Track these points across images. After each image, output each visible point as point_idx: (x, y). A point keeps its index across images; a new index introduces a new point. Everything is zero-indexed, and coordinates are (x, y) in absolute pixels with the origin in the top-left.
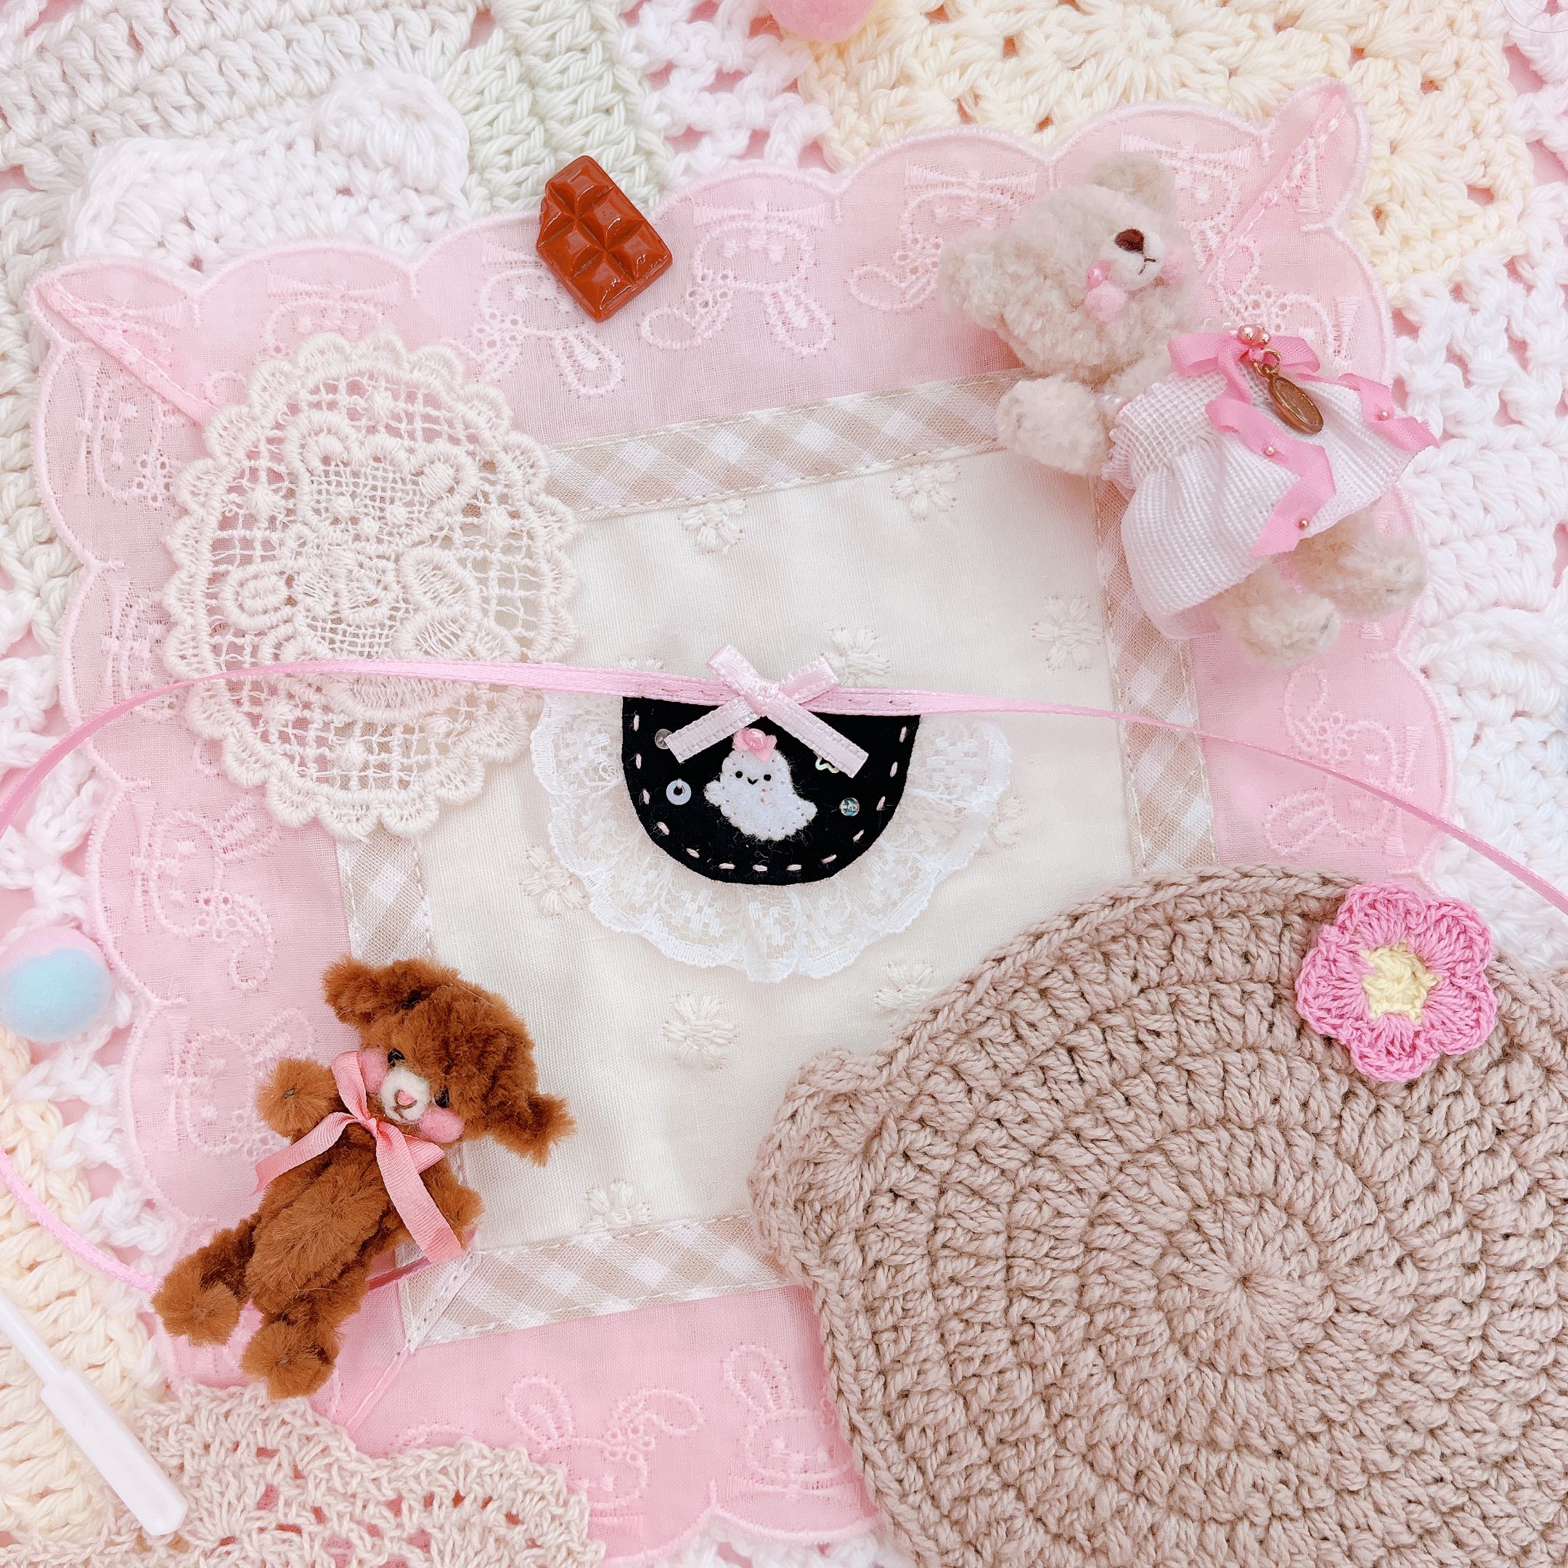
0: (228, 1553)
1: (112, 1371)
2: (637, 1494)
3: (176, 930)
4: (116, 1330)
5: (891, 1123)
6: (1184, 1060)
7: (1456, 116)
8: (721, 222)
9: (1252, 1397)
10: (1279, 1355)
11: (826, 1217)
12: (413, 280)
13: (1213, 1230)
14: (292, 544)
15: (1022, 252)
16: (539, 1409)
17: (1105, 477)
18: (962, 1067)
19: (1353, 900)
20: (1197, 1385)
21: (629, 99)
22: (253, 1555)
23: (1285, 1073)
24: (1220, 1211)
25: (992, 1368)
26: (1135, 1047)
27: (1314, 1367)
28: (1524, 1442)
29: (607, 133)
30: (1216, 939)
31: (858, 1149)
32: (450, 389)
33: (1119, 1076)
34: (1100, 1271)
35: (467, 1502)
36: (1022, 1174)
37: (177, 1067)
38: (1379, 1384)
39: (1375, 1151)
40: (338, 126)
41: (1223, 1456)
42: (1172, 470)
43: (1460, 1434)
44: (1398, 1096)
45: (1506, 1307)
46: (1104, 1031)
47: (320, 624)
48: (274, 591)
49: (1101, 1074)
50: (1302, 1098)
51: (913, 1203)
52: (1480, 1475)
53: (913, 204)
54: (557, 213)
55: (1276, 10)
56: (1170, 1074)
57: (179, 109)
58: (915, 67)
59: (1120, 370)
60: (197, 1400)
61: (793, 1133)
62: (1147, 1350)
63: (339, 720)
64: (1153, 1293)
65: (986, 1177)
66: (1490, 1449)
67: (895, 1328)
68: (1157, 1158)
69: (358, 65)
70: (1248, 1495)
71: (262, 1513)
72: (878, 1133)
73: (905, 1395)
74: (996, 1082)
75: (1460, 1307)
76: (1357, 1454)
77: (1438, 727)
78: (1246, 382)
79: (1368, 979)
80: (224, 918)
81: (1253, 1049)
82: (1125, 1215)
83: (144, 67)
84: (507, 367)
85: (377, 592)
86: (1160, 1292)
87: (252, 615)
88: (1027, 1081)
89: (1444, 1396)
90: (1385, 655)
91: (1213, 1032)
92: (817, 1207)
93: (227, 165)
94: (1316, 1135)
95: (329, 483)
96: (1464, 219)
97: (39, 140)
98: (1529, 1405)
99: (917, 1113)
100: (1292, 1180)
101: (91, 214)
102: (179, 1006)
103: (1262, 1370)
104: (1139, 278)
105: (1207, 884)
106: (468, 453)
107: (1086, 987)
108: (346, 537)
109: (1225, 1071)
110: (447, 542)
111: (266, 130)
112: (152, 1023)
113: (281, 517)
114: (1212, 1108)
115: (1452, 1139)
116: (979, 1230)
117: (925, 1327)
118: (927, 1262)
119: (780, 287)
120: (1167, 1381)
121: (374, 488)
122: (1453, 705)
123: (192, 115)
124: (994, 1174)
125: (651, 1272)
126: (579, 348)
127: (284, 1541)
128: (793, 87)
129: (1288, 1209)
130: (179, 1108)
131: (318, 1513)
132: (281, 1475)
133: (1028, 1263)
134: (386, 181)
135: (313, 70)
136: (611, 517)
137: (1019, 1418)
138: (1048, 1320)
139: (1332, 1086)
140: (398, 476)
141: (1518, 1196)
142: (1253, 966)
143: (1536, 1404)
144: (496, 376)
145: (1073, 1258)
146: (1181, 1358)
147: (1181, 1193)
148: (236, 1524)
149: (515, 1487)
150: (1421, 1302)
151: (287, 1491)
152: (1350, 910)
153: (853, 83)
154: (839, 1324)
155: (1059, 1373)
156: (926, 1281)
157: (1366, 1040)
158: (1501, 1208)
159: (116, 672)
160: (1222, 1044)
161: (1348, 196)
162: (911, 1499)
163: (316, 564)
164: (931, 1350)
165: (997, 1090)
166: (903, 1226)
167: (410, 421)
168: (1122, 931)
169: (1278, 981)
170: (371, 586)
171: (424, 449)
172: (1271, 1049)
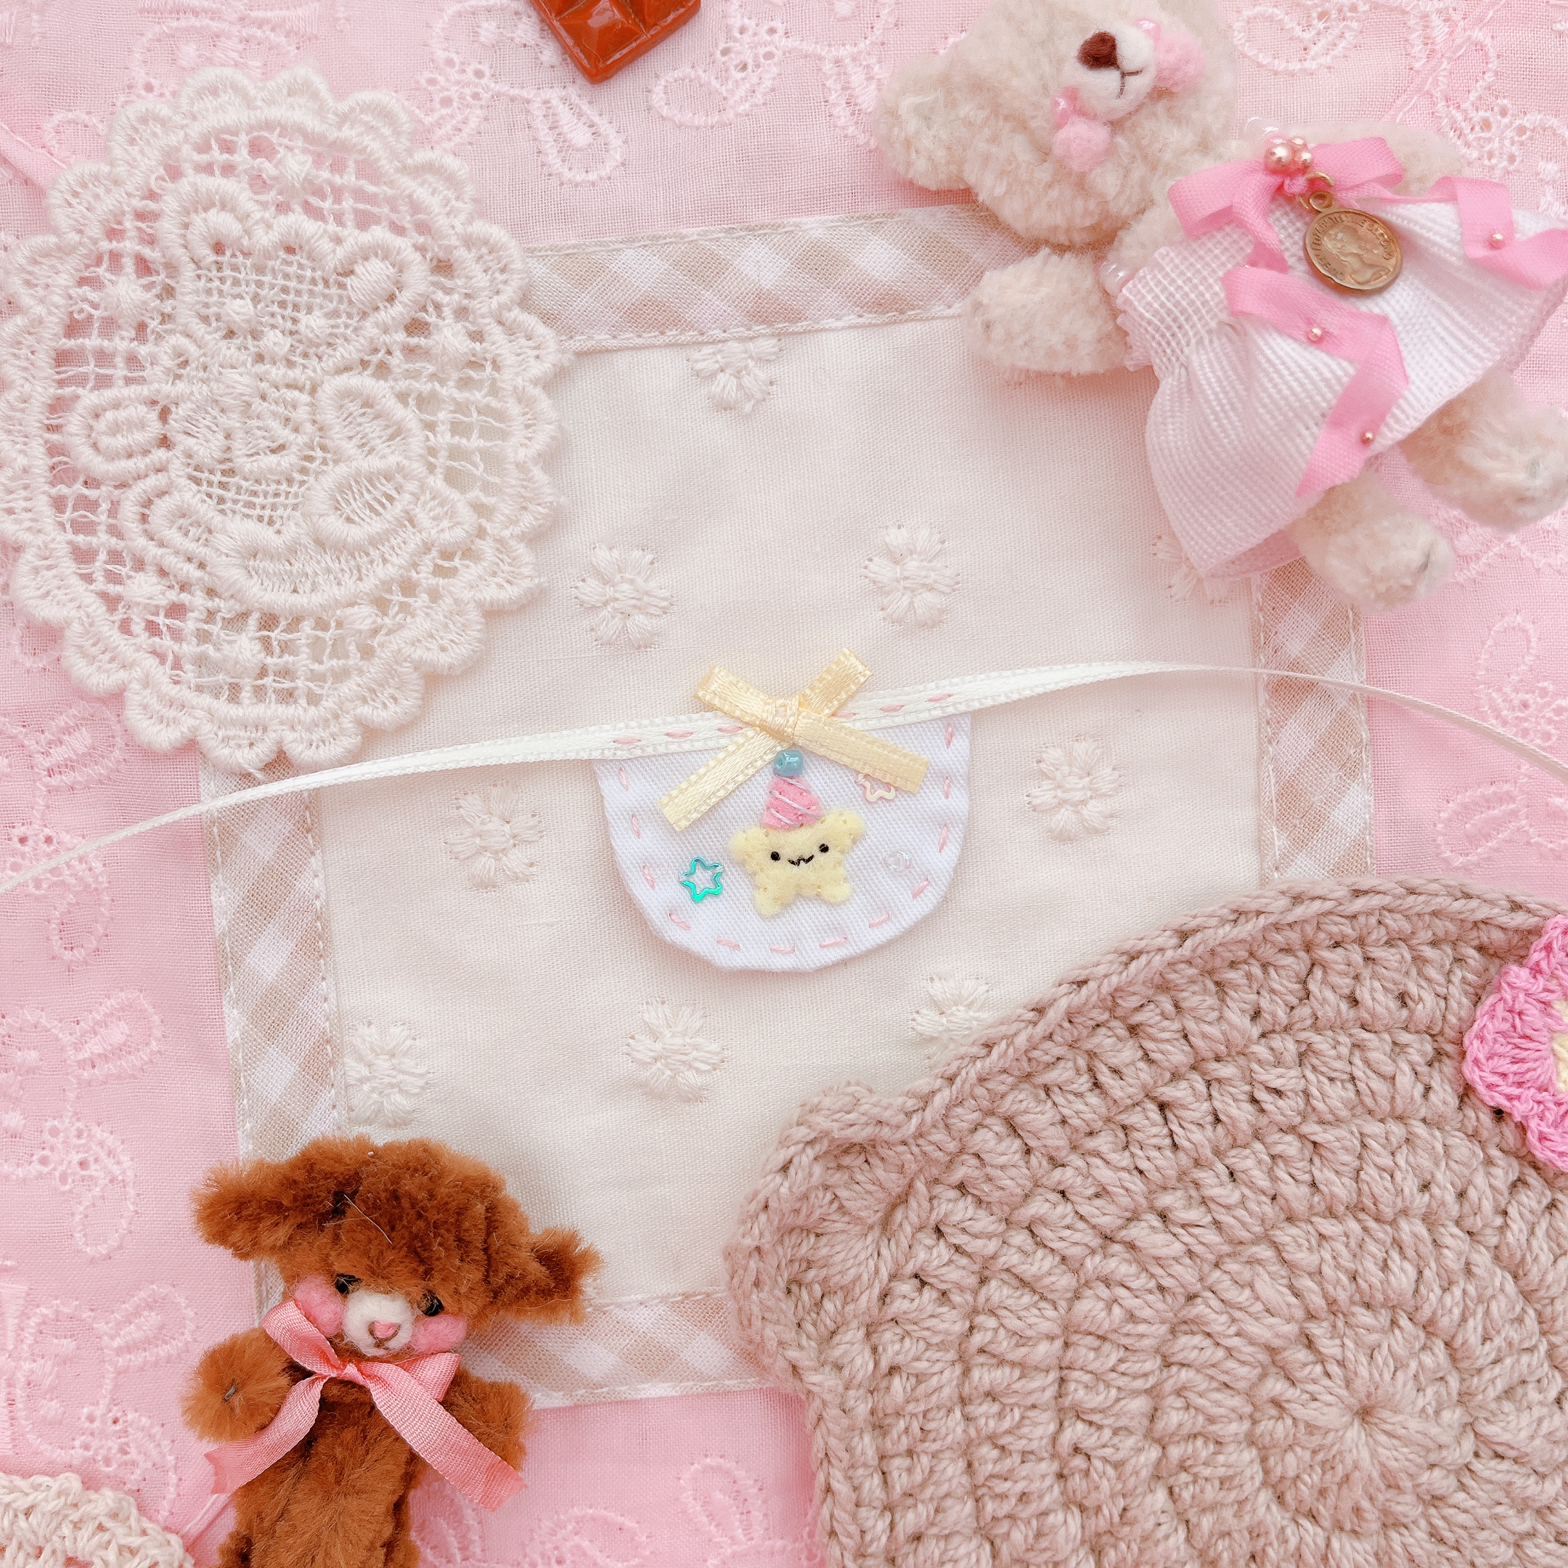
5: (921, 1188)
6: (1311, 1128)
10: (1399, 1508)
11: (828, 1305)
13: (1330, 1348)
14: (167, 361)
18: (1020, 1120)
19: (1551, 935)
20: (1293, 1541)
23: (1440, 1151)
24: (1340, 1324)
25: (1033, 1508)
26: (1248, 1107)
27: (1439, 1523)
30: (1366, 973)
31: (876, 1218)
32: (393, 156)
33: (1224, 1144)
34: (1179, 1393)
36: (1089, 1263)
38: (1517, 1546)
39: (1546, 1258)
46: (1209, 1084)
47: (205, 476)
48: (142, 425)
49: (1201, 1140)
50: (1459, 1186)
51: (944, 1293)
56: (1289, 1146)
61: (785, 1190)
62: (1233, 1495)
63: (228, 608)
64: (1246, 1425)
65: (1040, 1264)
67: (910, 1453)
68: (1265, 1252)
72: (902, 1199)
73: (918, 1538)
74: (1063, 1143)
79: (1560, 1038)
81: (1400, 1118)
82: (1218, 1323)
84: (465, 135)
85: (285, 434)
87: (112, 456)
88: (1103, 1142)
91: (1352, 1094)
92: (817, 1290)
94: (1473, 1234)
95: (222, 280)
99: (957, 1177)
100: (1438, 1291)
103: (1376, 1525)
104: (1119, 103)
105: (1362, 900)
106: (416, 247)
107: (1191, 1025)
108: (243, 356)
109: (1364, 1145)
110: (383, 370)
113: (153, 324)
114: (1342, 1192)
116: (1029, 1333)
117: (948, 1454)
118: (958, 1369)
119: (846, 53)
120: (1255, 1535)
121: (285, 290)
124: (1050, 1261)
126: (566, 117)
129: (1429, 1328)
133: (1087, 1378)
138: (1108, 1452)
139: (1498, 1172)
140: (318, 274)
142: (1412, 1012)
144: (450, 146)
145: (1145, 1375)
146: (1274, 1508)
147: (1293, 1300)
152: (1548, 948)
154: (837, 1446)
155: (1116, 1519)
156: (956, 1396)
157: (1550, 1116)
163: (199, 391)
164: (955, 1482)
165: (1064, 1153)
166: (930, 1323)
167: (338, 200)
168: (1243, 954)
169: (1441, 1033)
170: (275, 425)
171: (354, 238)
172: (1424, 1120)
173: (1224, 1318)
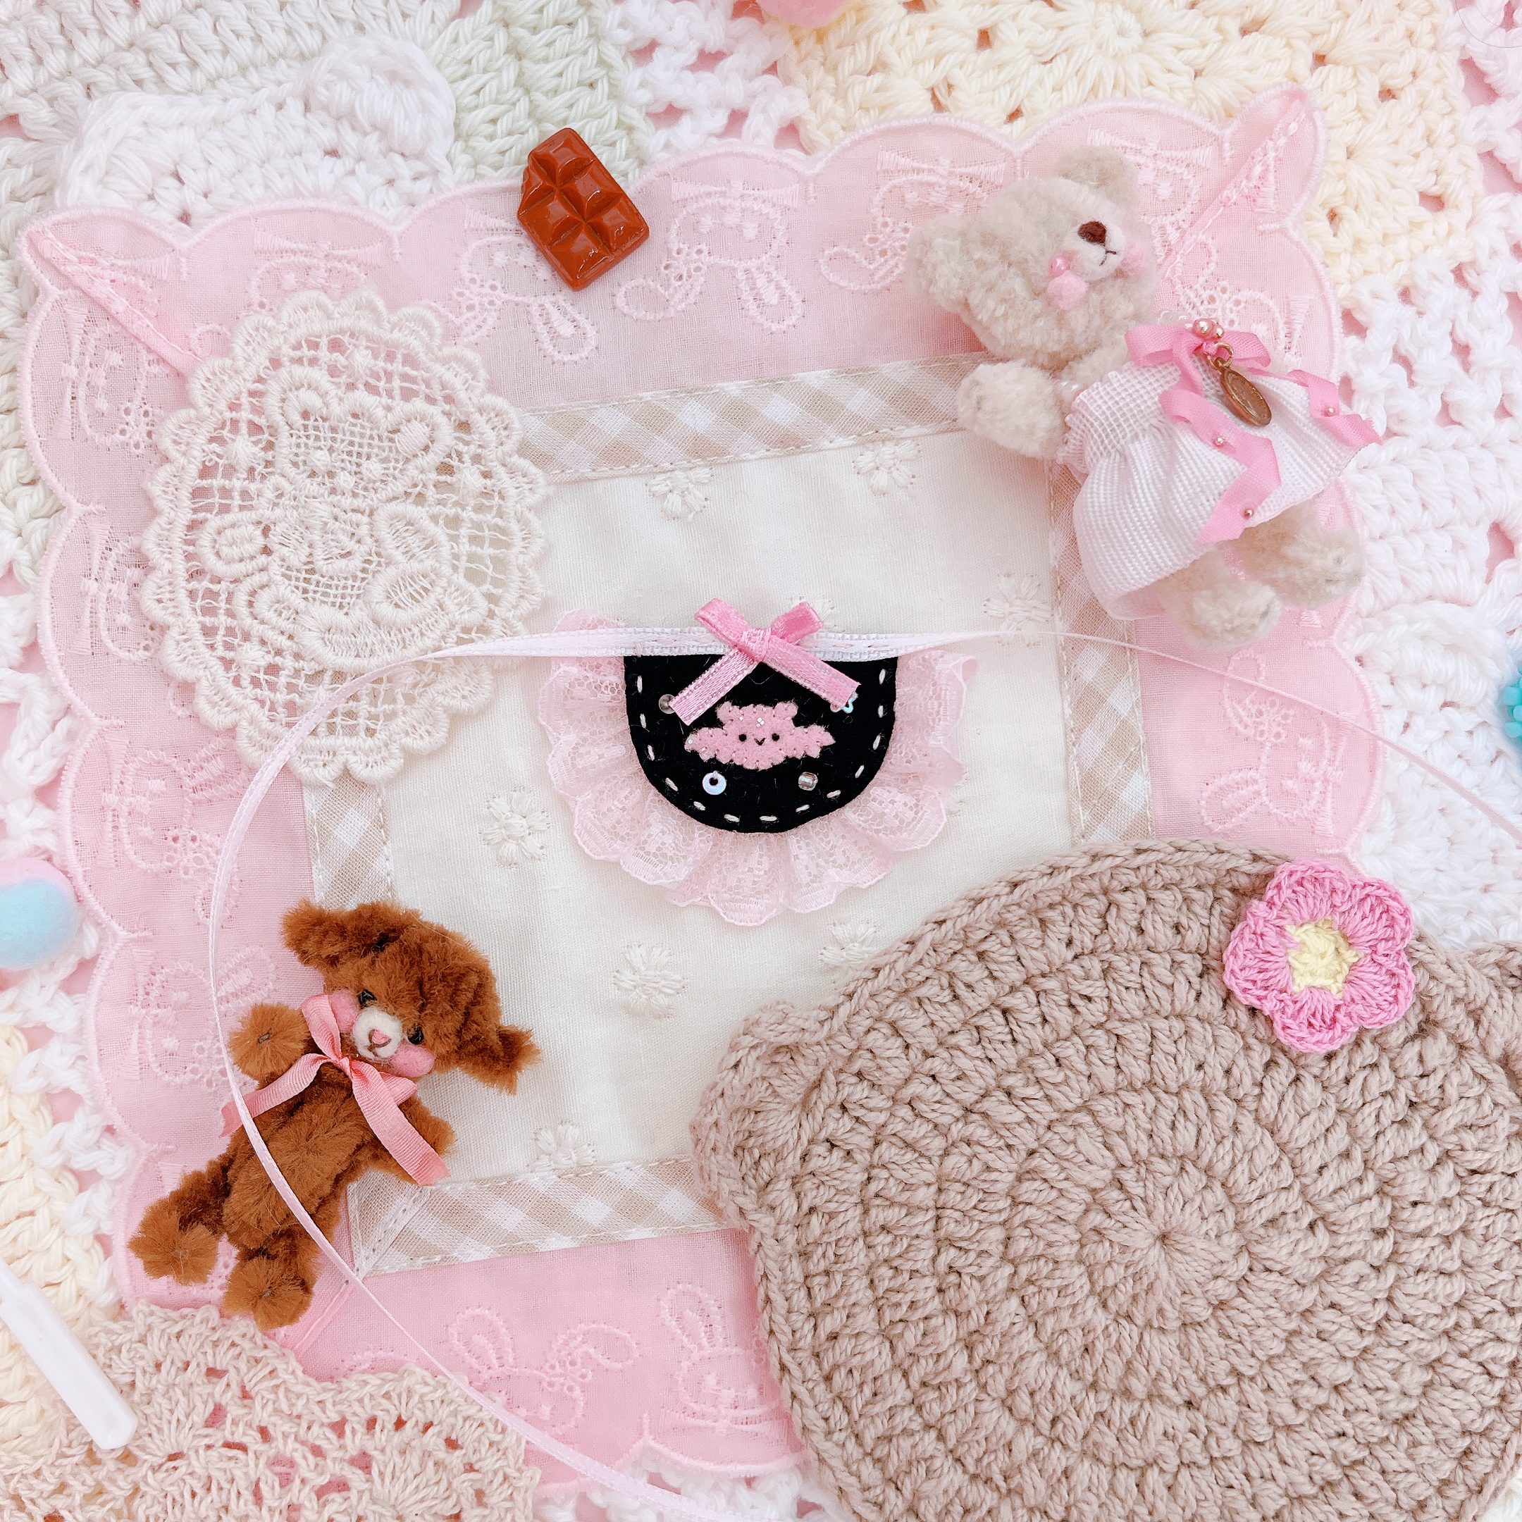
0: (175, 1468)
1: (67, 1290)
2: (573, 1423)
3: (144, 865)
4: (73, 1250)
5: (830, 1076)
6: (1113, 1025)
7: (1410, 126)
8: (697, 198)
9: (1166, 1349)
10: (1193, 1310)
11: (764, 1163)
12: (396, 240)
13: (1136, 1189)
14: (270, 495)
15: (988, 240)
16: (480, 1340)
17: (1060, 461)
18: (901, 1024)
19: (1281, 877)
20: (1115, 1336)
21: (612, 74)
22: (199, 1471)
23: (1210, 1040)
24: (1143, 1171)
25: (919, 1314)
26: (1067, 1010)
27: (1226, 1322)
28: (1424, 1401)
29: (591, 107)
30: (1149, 910)
31: (798, 1099)
32: (429, 350)
33: (1051, 1038)
34: (1025, 1224)
35: (408, 1426)
36: (954, 1129)
37: (140, 998)
38: (1288, 1341)
39: (1293, 1118)
40: (327, 88)
41: (1137, 1405)
42: (1124, 457)
43: (1363, 1392)
44: (1317, 1066)
45: (1411, 1271)
46: (1038, 994)
47: (294, 574)
48: (251, 540)
49: (1035, 1036)
50: (1226, 1066)
51: (849, 1153)
52: (1381, 1431)
53: (884, 189)
54: (538, 182)
55: (1242, 14)
56: (1100, 1038)
57: (173, 66)
58: (891, 55)
59: (1078, 357)
60: (150, 1320)
61: (736, 1081)
62: (1068, 1301)
63: (309, 667)
64: (1076, 1248)
65: (919, 1130)
66: (1391, 1406)
67: (827, 1273)
68: (1085, 1118)
69: (349, 29)
70: (1159, 1443)
71: (210, 1431)
72: (817, 1085)
73: (834, 1337)
74: (933, 1040)
75: (1367, 1270)
76: (1266, 1408)
77: (1369, 715)
78: (1198, 374)
79: (1293, 953)
80: (191, 855)
81: (1180, 1016)
82: (1052, 1172)
83: (140, 22)
84: (484, 331)
85: (350, 545)
86: (1082, 1246)
87: (229, 562)
88: (962, 1039)
89: (1349, 1354)
90: (1322, 644)
91: (1143, 999)
92: (756, 1153)
93: (218, 123)
94: (1237, 1101)
95: (307, 437)
96: (1415, 225)
97: (35, 91)
98: (1431, 1366)
99: (856, 1067)
100: (1213, 1143)
101: (84, 164)
102: (145, 940)
103: (1178, 1323)
104: (1099, 269)
105: (1142, 857)
106: (444, 413)
107: (1023, 952)
108: (322, 490)
109: (1153, 1037)
110: (420, 499)
111: (257, 90)
112: (117, 955)
113: (260, 469)
114: (1139, 1072)
115: (1367, 1109)
116: (912, 1181)
117: (855, 1273)
118: (859, 1210)
119: (752, 264)
120: (1086, 1331)
121: (351, 444)
122: (1386, 693)
123: (186, 73)
124: (927, 1127)
125: (594, 1211)
126: (555, 316)
127: (230, 1458)
128: (773, 69)
129: (1208, 1171)
130: (141, 1038)
131: (264, 1433)
132: (229, 1395)
133: (957, 1215)
134: (373, 143)
135: (305, 31)
136: (580, 481)
137: (943, 1363)
138: (973, 1269)
139: (1255, 1055)
140: (375, 433)
141: (1427, 1166)
142: (1183, 937)
143: (1437, 1365)
144: (473, 339)
145: (1000, 1211)
146: (1100, 1310)
147: (1107, 1153)
148: (184, 1440)
149: (455, 1414)
150: (1331, 1265)
151: (234, 1410)
152: (1278, 886)
153: (832, 69)
154: (772, 1265)
155: (982, 1320)
156: (859, 1228)
157: (1289, 1011)
158: (1411, 1177)
159: (94, 612)
160: (1150, 1011)
161: (1305, 198)
162: (836, 1436)
163: (293, 515)
164: (860, 1294)
165: (933, 1047)
166: (838, 1175)
167: (389, 380)
168: (1059, 899)
169: (1207, 952)
170: (345, 539)
171: (401, 407)
172: (1197, 1017)
173: (1056, 1167)
